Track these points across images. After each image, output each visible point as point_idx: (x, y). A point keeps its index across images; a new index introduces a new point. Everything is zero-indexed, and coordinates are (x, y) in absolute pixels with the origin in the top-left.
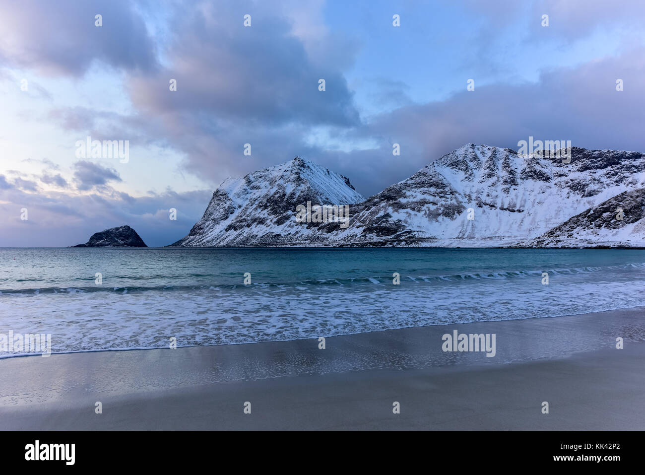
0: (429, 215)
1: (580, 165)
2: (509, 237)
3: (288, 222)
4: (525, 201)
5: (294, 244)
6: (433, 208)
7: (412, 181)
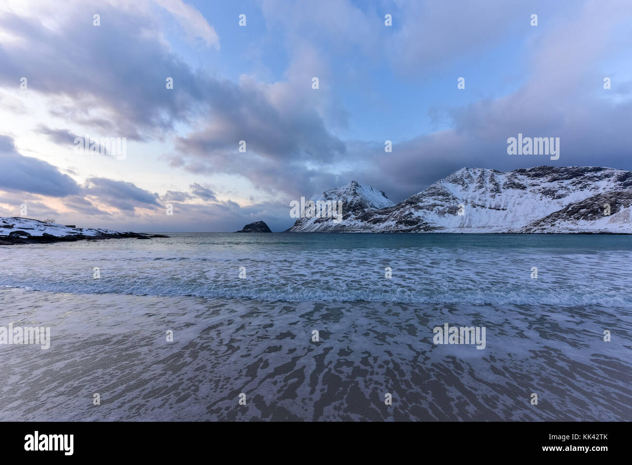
0: (438, 213)
1: (550, 178)
2: (497, 226)
3: (349, 218)
4: (507, 203)
5: (354, 231)
6: (441, 208)
7: (427, 192)
